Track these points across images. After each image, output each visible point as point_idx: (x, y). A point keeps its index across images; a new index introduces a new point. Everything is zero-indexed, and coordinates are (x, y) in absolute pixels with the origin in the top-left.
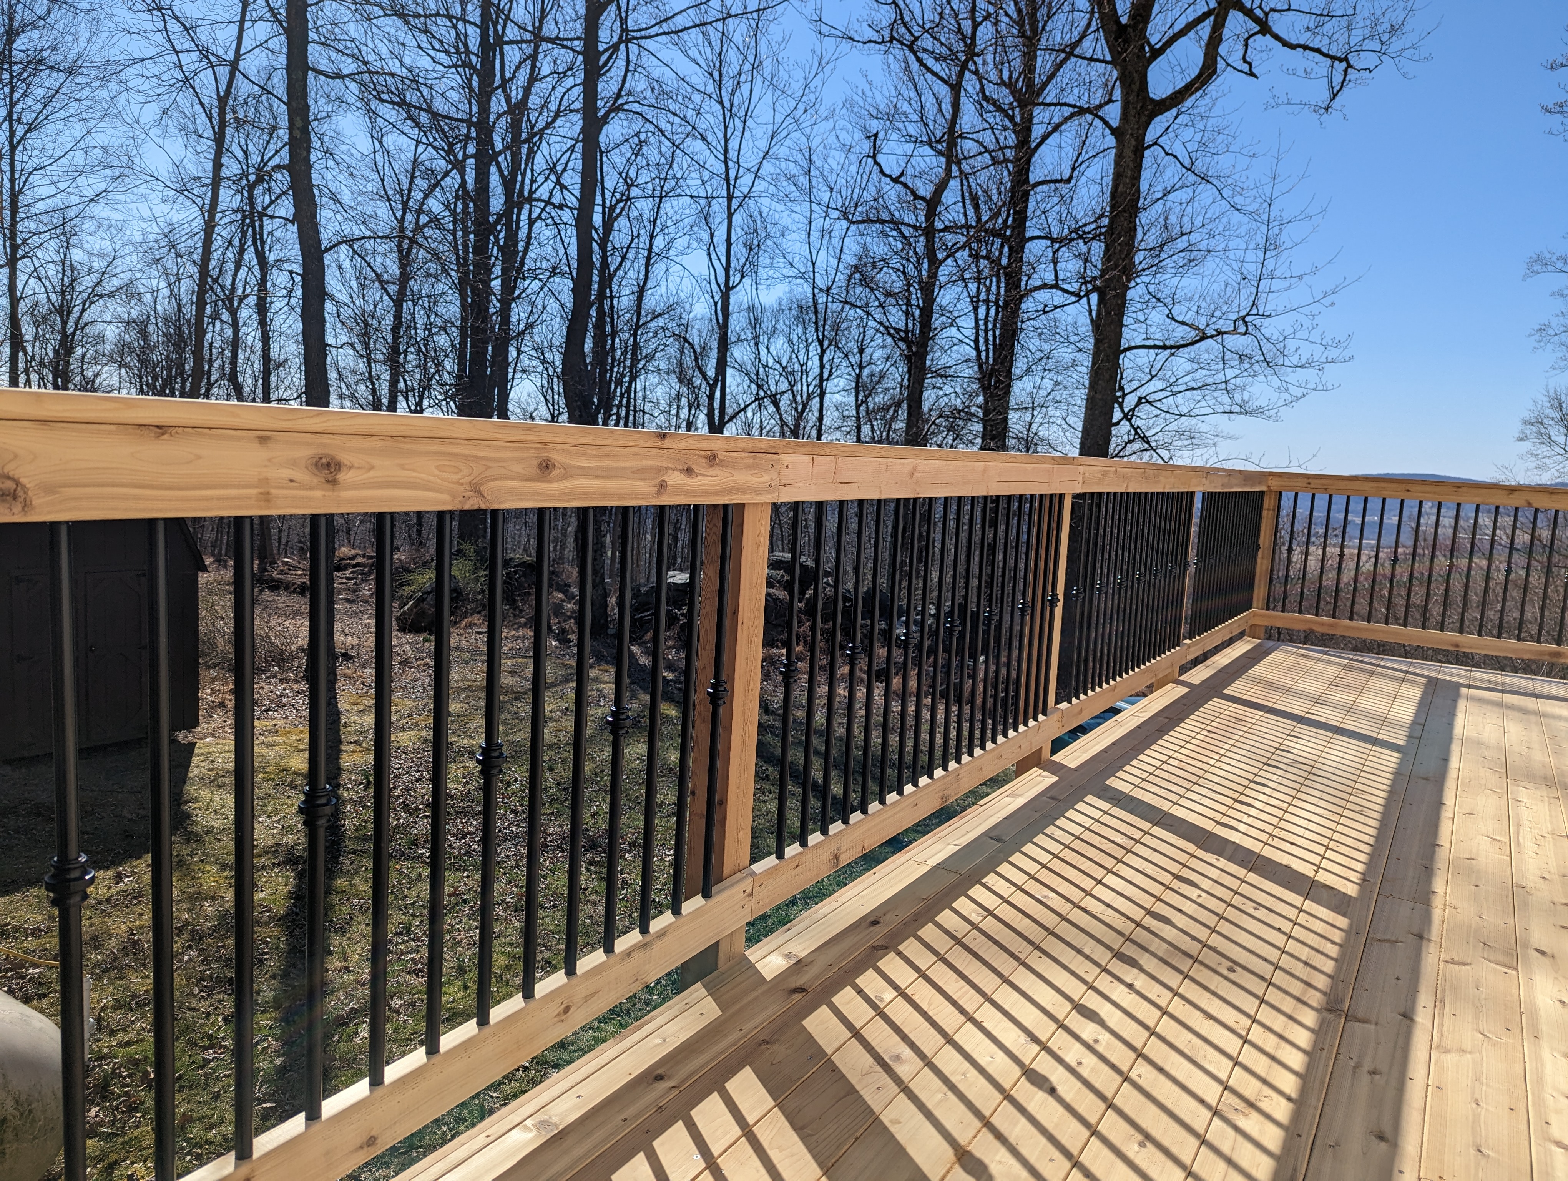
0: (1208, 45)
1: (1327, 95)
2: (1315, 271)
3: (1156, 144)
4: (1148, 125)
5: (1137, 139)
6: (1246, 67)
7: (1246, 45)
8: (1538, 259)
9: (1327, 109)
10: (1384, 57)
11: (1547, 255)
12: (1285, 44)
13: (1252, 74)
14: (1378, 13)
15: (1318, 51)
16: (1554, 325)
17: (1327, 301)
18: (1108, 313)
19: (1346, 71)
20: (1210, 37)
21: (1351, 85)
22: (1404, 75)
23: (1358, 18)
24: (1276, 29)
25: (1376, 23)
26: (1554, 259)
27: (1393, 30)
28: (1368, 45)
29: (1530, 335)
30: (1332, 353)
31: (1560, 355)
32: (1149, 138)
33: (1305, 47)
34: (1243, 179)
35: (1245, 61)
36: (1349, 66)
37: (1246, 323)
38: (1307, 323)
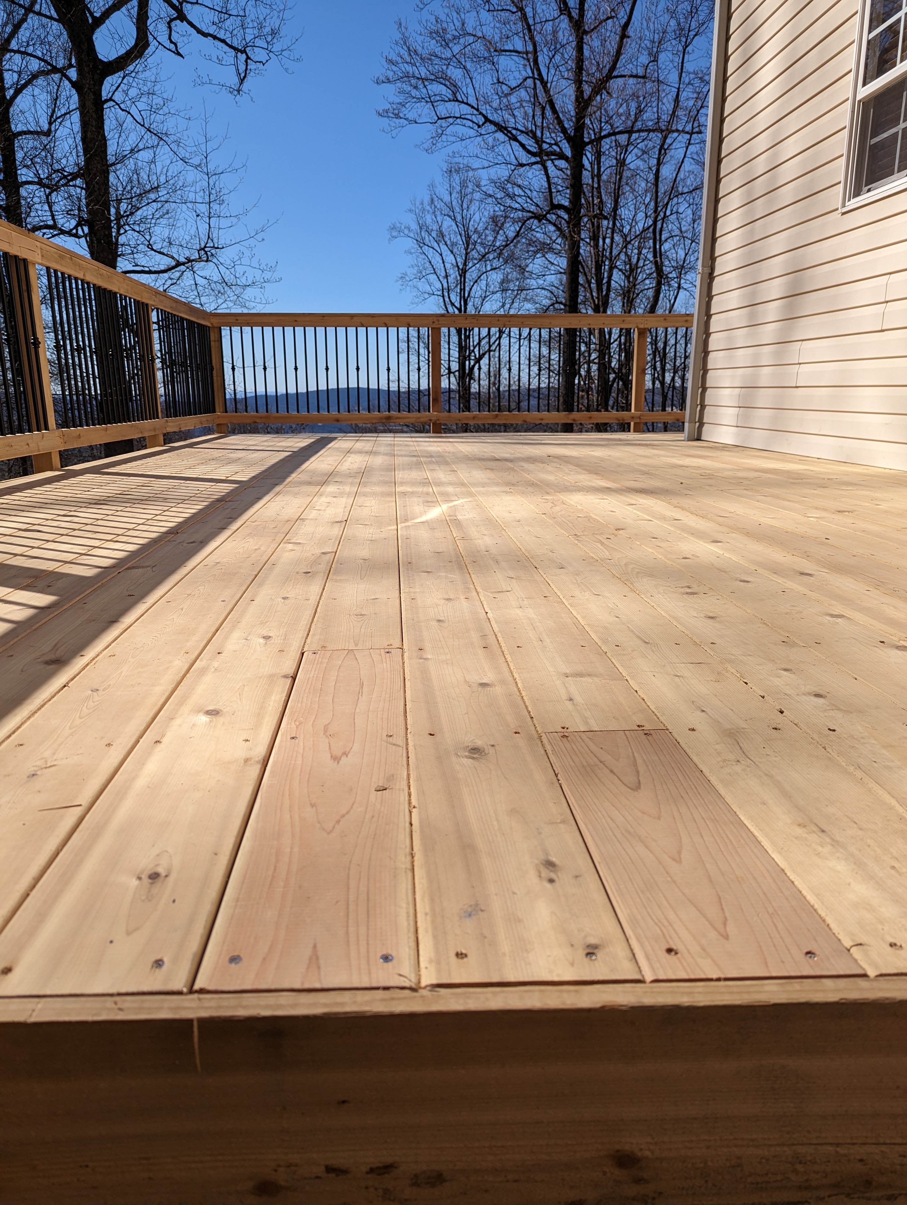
0: (138, 19)
1: (236, 80)
2: (246, 212)
3: (111, 99)
4: (102, 83)
5: (95, 93)
6: (172, 47)
7: (170, 28)
8: (393, 228)
9: (239, 91)
10: (271, 54)
11: (399, 225)
12: (199, 31)
13: (179, 54)
14: (261, 18)
15: (223, 41)
16: (408, 274)
17: (259, 237)
18: (99, 241)
19: (246, 61)
20: (139, 14)
21: (252, 74)
22: (286, 70)
23: (249, 20)
24: (189, 17)
25: (261, 27)
26: (403, 227)
27: (274, 33)
28: (258, 42)
29: (397, 281)
30: (267, 275)
31: (415, 294)
32: (105, 95)
33: (215, 37)
34: (186, 138)
35: (171, 42)
36: (248, 58)
37: (206, 253)
38: (247, 253)
